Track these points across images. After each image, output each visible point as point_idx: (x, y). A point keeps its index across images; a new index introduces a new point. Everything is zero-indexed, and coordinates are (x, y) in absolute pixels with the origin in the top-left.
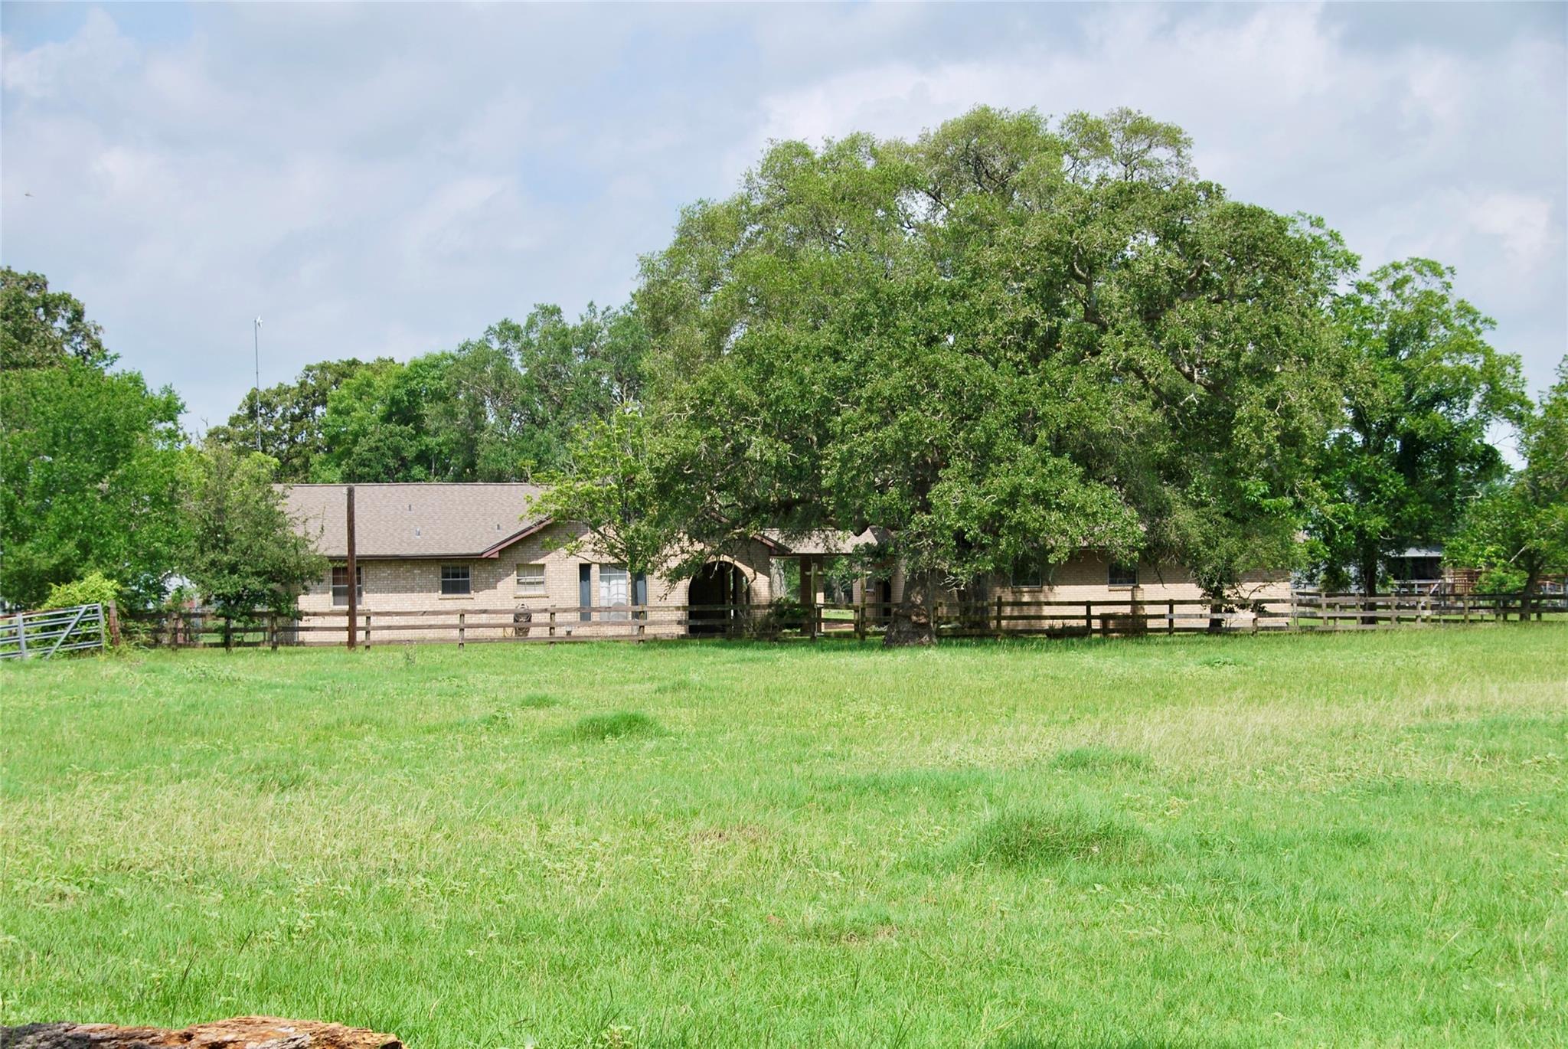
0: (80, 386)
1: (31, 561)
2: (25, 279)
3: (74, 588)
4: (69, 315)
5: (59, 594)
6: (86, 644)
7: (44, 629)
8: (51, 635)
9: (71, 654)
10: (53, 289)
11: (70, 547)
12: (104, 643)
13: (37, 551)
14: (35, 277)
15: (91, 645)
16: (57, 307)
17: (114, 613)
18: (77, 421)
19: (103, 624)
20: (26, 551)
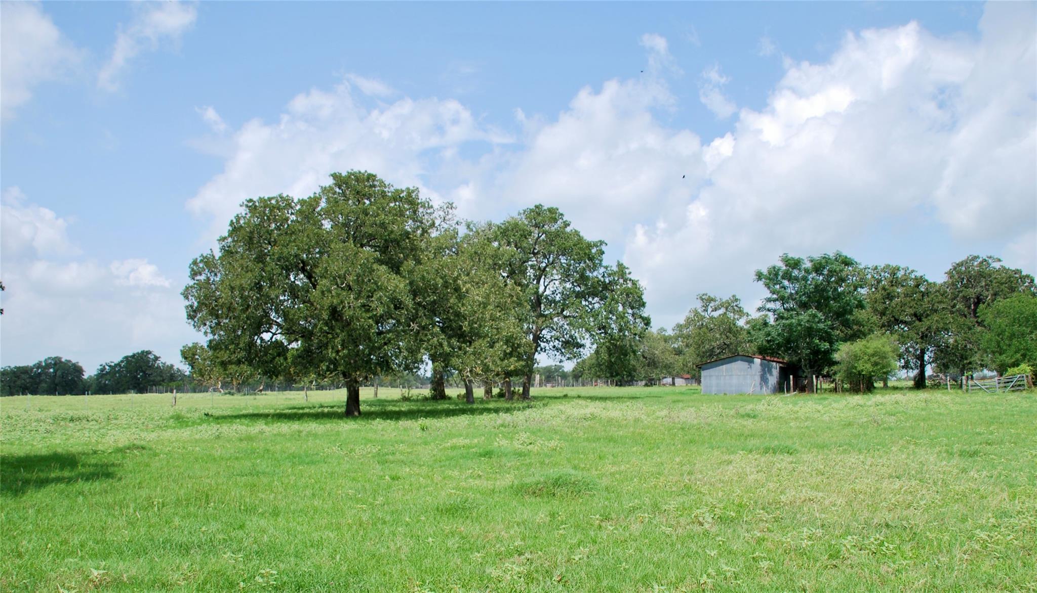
0: (1023, 302)
1: (1005, 361)
2: (1014, 271)
3: (1016, 369)
4: (1029, 281)
5: (1011, 371)
6: (1020, 388)
7: (1005, 383)
8: (1007, 385)
9: (1013, 391)
10: (1024, 273)
11: (1018, 356)
12: (1026, 387)
13: (1007, 357)
14: (1018, 270)
15: (1021, 388)
16: (1024, 279)
17: (1030, 378)
18: (1022, 314)
19: (1026, 381)
20: (1003, 357)
